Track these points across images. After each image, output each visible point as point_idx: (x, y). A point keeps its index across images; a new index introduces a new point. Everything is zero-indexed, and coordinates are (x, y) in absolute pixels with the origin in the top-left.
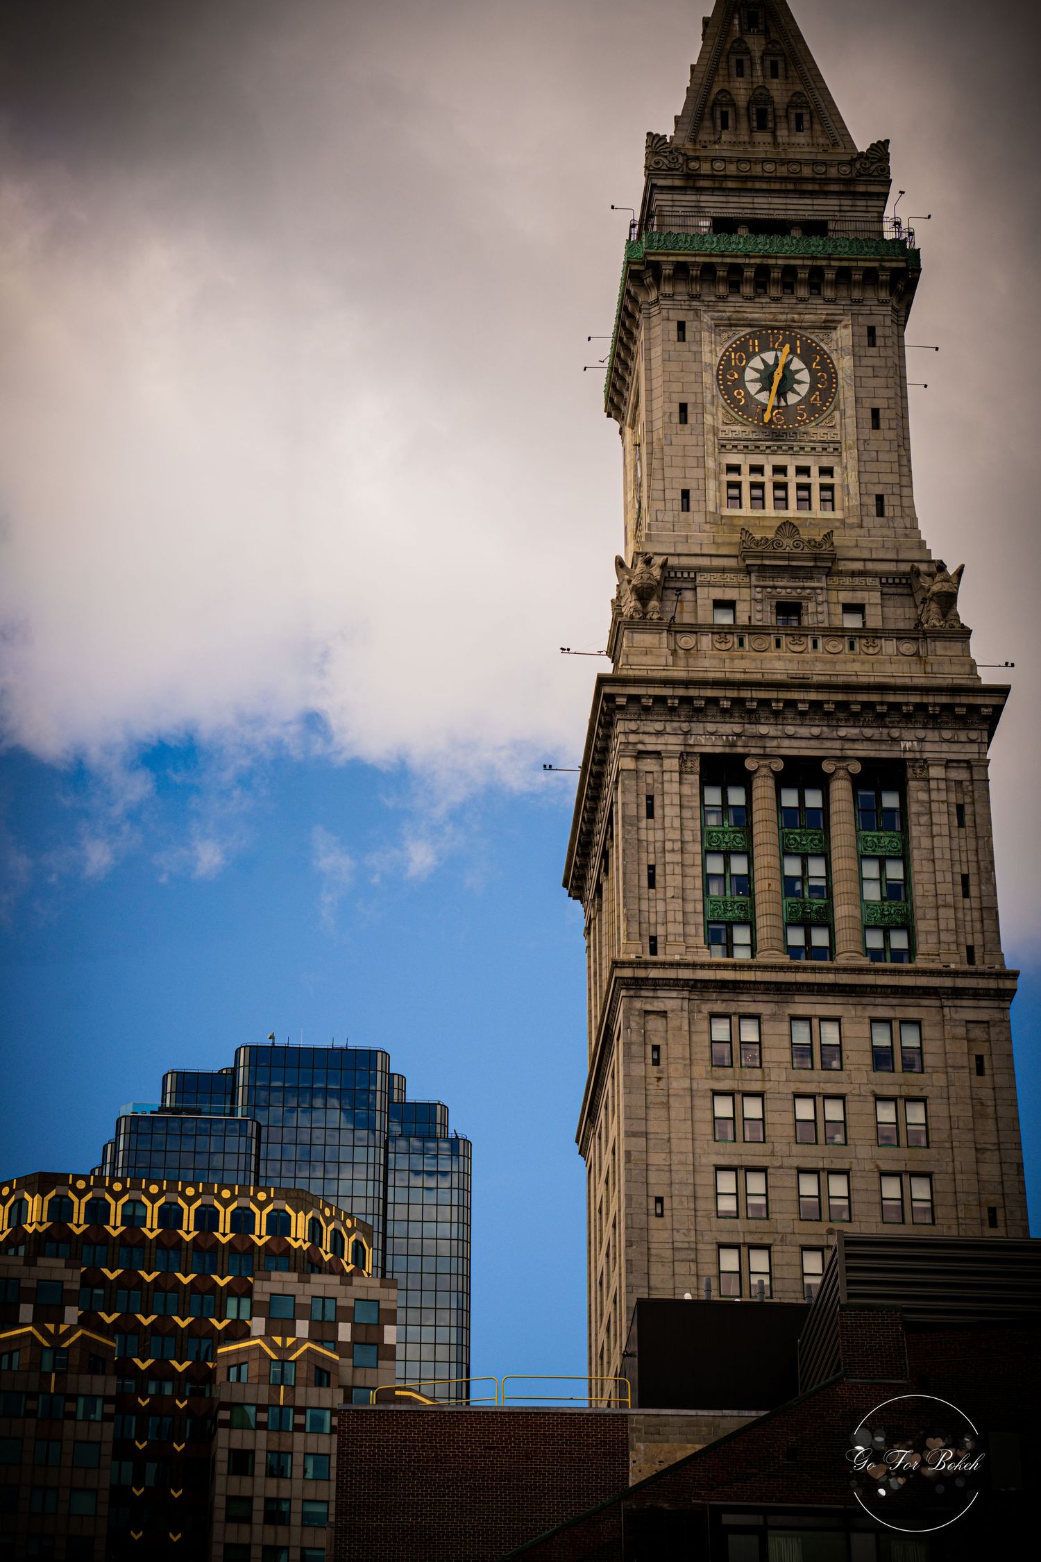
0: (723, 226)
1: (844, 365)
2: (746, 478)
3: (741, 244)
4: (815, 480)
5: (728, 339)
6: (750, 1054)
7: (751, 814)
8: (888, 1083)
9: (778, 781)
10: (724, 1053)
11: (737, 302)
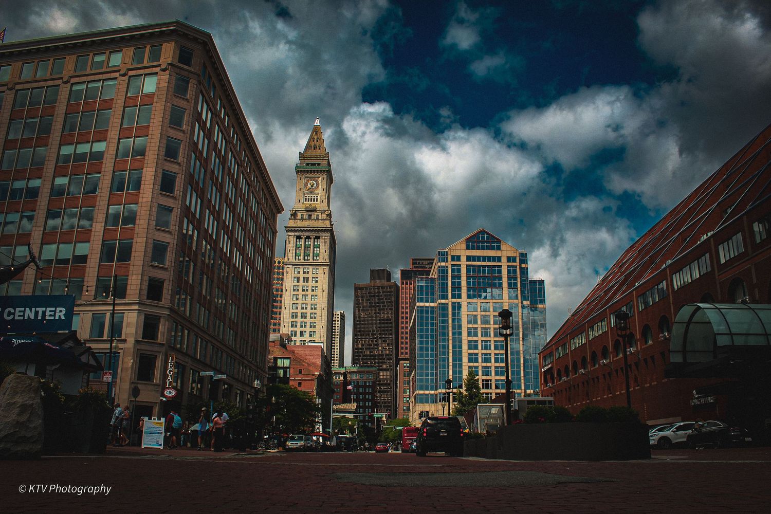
0: (308, 164)
1: (320, 182)
2: (307, 198)
3: (310, 168)
4: (316, 198)
5: (306, 179)
6: (299, 272)
7: (302, 242)
8: (314, 276)
9: (305, 239)
10: (296, 272)
11: (308, 175)
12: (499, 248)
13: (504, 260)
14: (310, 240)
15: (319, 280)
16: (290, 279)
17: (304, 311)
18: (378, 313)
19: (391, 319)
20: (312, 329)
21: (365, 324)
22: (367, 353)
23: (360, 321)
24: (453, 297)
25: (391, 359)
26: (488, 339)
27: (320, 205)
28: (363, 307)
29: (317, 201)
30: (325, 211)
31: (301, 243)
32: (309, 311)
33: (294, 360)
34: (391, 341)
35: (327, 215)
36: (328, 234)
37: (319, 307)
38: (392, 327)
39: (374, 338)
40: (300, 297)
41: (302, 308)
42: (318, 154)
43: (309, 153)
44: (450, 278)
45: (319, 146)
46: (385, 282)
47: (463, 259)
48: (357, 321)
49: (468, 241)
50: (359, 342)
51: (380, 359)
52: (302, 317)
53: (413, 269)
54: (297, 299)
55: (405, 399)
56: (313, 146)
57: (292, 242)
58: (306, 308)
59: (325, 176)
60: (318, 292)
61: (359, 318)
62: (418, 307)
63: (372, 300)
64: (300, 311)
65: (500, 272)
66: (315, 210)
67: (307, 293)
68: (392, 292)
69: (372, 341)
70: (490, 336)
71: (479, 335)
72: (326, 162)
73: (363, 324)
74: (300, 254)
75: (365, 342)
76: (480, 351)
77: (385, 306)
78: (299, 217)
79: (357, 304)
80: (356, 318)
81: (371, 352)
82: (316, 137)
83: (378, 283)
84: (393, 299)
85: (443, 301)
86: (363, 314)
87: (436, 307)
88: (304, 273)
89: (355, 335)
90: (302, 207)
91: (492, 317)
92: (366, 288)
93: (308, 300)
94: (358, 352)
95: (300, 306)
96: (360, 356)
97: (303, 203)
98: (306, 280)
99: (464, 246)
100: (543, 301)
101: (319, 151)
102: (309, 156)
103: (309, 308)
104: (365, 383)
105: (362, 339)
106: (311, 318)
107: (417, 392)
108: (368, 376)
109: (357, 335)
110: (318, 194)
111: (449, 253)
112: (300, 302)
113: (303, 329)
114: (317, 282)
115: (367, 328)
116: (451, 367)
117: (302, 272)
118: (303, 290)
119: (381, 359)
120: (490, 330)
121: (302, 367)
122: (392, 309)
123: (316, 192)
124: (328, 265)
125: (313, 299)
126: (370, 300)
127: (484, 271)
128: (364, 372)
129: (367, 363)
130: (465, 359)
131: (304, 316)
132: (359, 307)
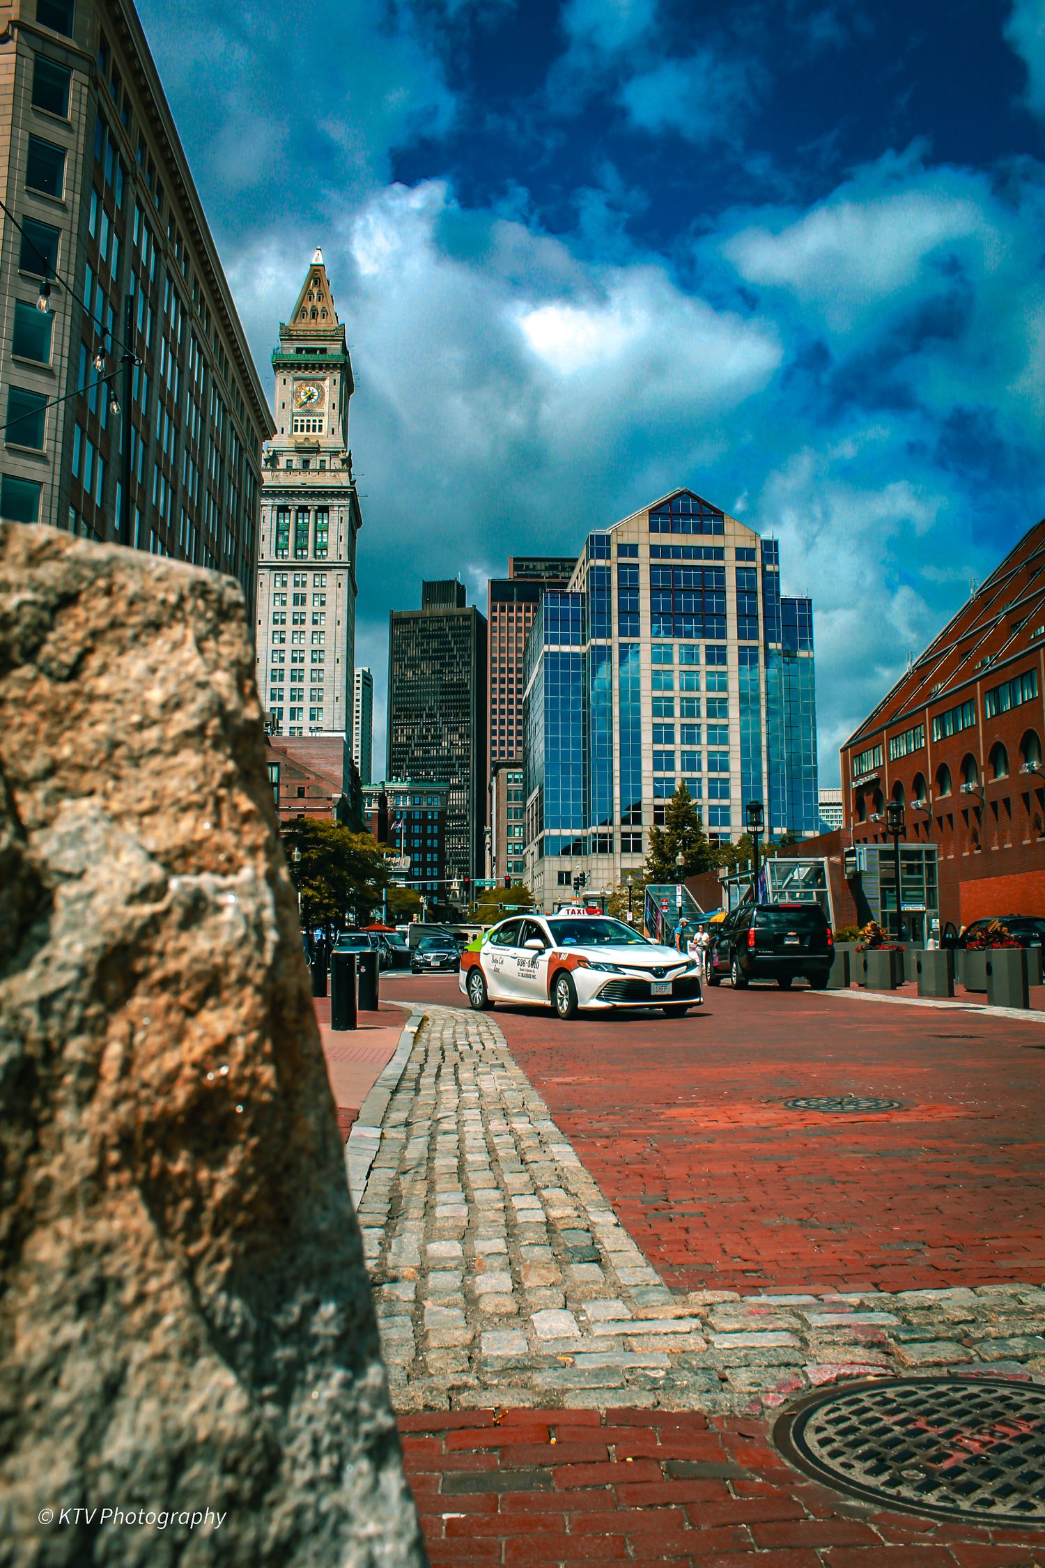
1: (326, 390)
2: (299, 424)
4: (317, 424)
5: (297, 384)
6: (284, 584)
7: (290, 520)
8: (317, 591)
9: (298, 511)
10: (278, 584)
11: (300, 374)
12: (719, 530)
13: (730, 555)
14: (306, 515)
15: (328, 599)
16: (266, 598)
17: (298, 665)
18: (440, 672)
19: (466, 685)
20: (315, 704)
21: (413, 694)
22: (419, 753)
23: (402, 688)
24: (622, 633)
25: (467, 766)
26: (695, 721)
27: (328, 438)
28: (410, 659)
29: (320, 430)
30: (339, 452)
31: (287, 521)
32: (308, 665)
33: (288, 768)
34: (468, 728)
35: (343, 461)
36: (347, 502)
37: (328, 657)
38: (469, 700)
39: (432, 723)
40: (288, 636)
41: (294, 660)
42: (322, 327)
43: (301, 327)
44: (615, 593)
45: (324, 310)
46: (453, 608)
47: (644, 552)
48: (398, 688)
49: (653, 513)
50: (402, 732)
51: (444, 766)
52: (293, 679)
53: (516, 580)
54: (282, 641)
55: (510, 847)
56: (309, 311)
57: (268, 520)
58: (302, 660)
59: (337, 375)
60: (326, 624)
61: (401, 681)
62: (546, 654)
63: (428, 644)
64: (288, 665)
65: (721, 580)
66: (316, 450)
67: (303, 628)
68: (468, 627)
69: (428, 730)
70: (699, 716)
71: (677, 712)
72: (338, 346)
73: (408, 695)
74: (287, 545)
75: (413, 731)
76: (677, 746)
77: (455, 657)
78: (282, 464)
79: (397, 653)
80: (395, 682)
81: (426, 752)
82: (315, 292)
83: (439, 609)
84: (471, 642)
85: (601, 642)
86: (410, 674)
87: (584, 655)
88: (296, 584)
89: (392, 717)
90: (289, 443)
91: (703, 674)
92: (416, 620)
93: (306, 644)
94: (400, 753)
95: (288, 656)
96: (404, 760)
97: (291, 436)
98: (300, 599)
99: (645, 524)
100: (808, 644)
101: (324, 321)
102: (302, 333)
103: (308, 659)
104: (425, 814)
105: (407, 724)
106: (312, 680)
107: (546, 832)
108: (429, 799)
109: (396, 717)
110: (322, 414)
111: (613, 539)
112: (287, 646)
113: (296, 704)
114: (323, 603)
115: (418, 702)
116: (617, 781)
117: (290, 583)
118: (295, 622)
119: (447, 766)
120: (698, 702)
121: (304, 784)
122: (468, 664)
123: (319, 410)
124: (345, 568)
125: (315, 641)
126: (422, 644)
127: (687, 579)
128: (422, 792)
129: (418, 774)
130: (647, 764)
131: (296, 676)
132: (398, 660)
